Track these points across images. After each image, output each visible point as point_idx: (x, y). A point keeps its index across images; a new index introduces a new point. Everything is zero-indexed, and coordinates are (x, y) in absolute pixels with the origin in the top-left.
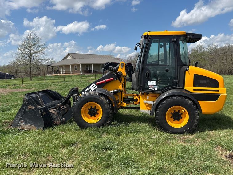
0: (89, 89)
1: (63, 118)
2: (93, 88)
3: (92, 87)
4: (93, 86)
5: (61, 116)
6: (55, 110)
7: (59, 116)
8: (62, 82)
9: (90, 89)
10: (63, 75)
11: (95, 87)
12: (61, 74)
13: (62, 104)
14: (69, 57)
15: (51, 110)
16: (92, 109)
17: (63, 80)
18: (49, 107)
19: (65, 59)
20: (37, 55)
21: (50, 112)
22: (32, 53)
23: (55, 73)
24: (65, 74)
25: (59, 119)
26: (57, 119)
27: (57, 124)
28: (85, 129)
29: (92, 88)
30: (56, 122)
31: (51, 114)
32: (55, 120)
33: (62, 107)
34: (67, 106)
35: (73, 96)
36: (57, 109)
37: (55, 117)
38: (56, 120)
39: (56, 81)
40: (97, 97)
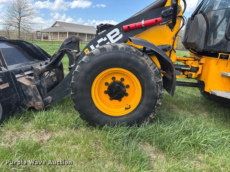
0: (105, 39)
1: (47, 96)
2: (114, 39)
3: (112, 35)
4: (115, 33)
5: (44, 92)
6: (32, 78)
7: (40, 91)
8: (50, 46)
9: (108, 40)
10: (51, 41)
11: (118, 36)
12: (49, 39)
13: (47, 67)
14: (57, 25)
15: (24, 78)
16: (117, 85)
17: (51, 44)
18: (20, 72)
19: (53, 26)
20: (26, 18)
21: (19, 82)
22: (21, 16)
23: (44, 39)
24: (53, 41)
25: (39, 97)
26: (36, 98)
27: (37, 108)
28: (98, 126)
29: (111, 38)
30: (34, 104)
31: (23, 88)
32: (31, 100)
33: (46, 73)
34: (55, 71)
35: (68, 53)
36: (35, 77)
37: (31, 93)
38: (34, 99)
39: (44, 44)
40: (133, 58)
